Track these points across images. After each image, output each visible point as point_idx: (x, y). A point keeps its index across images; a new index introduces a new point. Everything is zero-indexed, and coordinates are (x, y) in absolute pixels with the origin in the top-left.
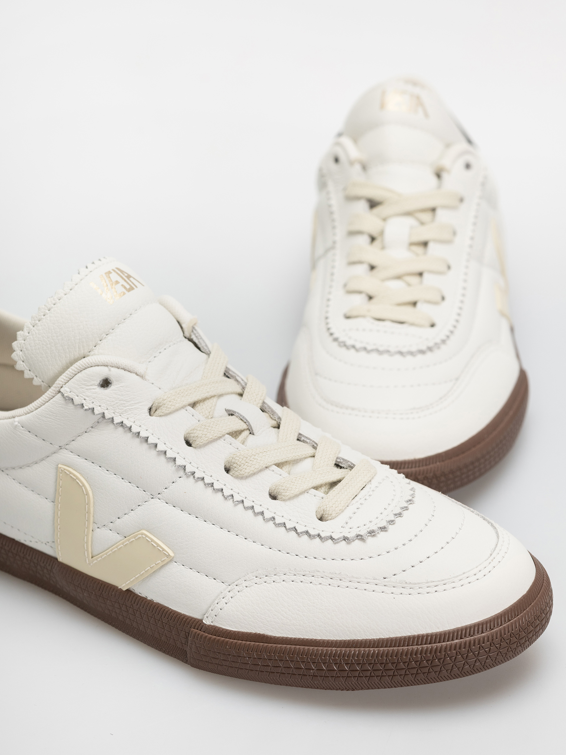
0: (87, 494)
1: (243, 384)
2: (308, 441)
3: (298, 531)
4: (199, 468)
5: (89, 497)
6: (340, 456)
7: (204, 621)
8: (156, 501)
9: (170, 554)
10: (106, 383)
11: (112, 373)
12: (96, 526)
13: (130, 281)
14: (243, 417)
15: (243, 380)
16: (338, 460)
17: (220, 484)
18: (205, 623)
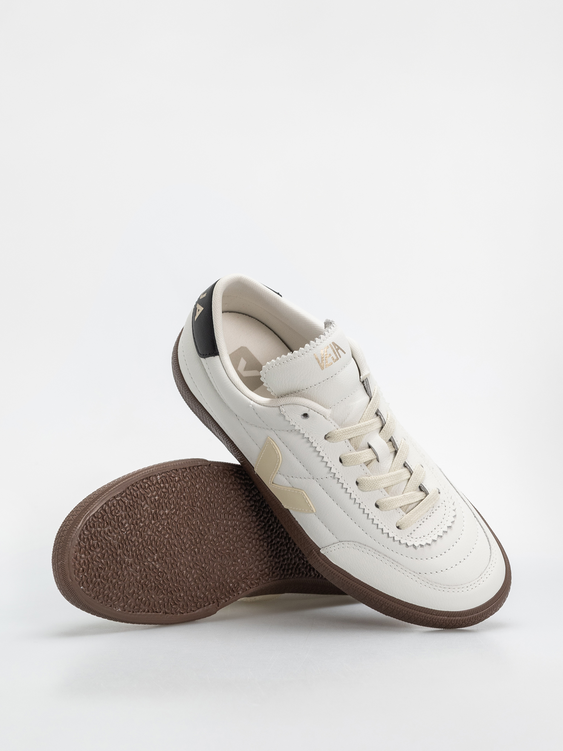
0: (279, 459)
1: (384, 423)
2: (408, 467)
3: (383, 532)
4: (342, 478)
5: (279, 461)
6: (423, 484)
7: (321, 550)
8: (314, 481)
9: (314, 511)
10: (306, 415)
11: (311, 413)
12: (279, 473)
13: (338, 353)
14: (376, 452)
15: (384, 420)
16: (421, 485)
17: (350, 490)
18: (321, 552)
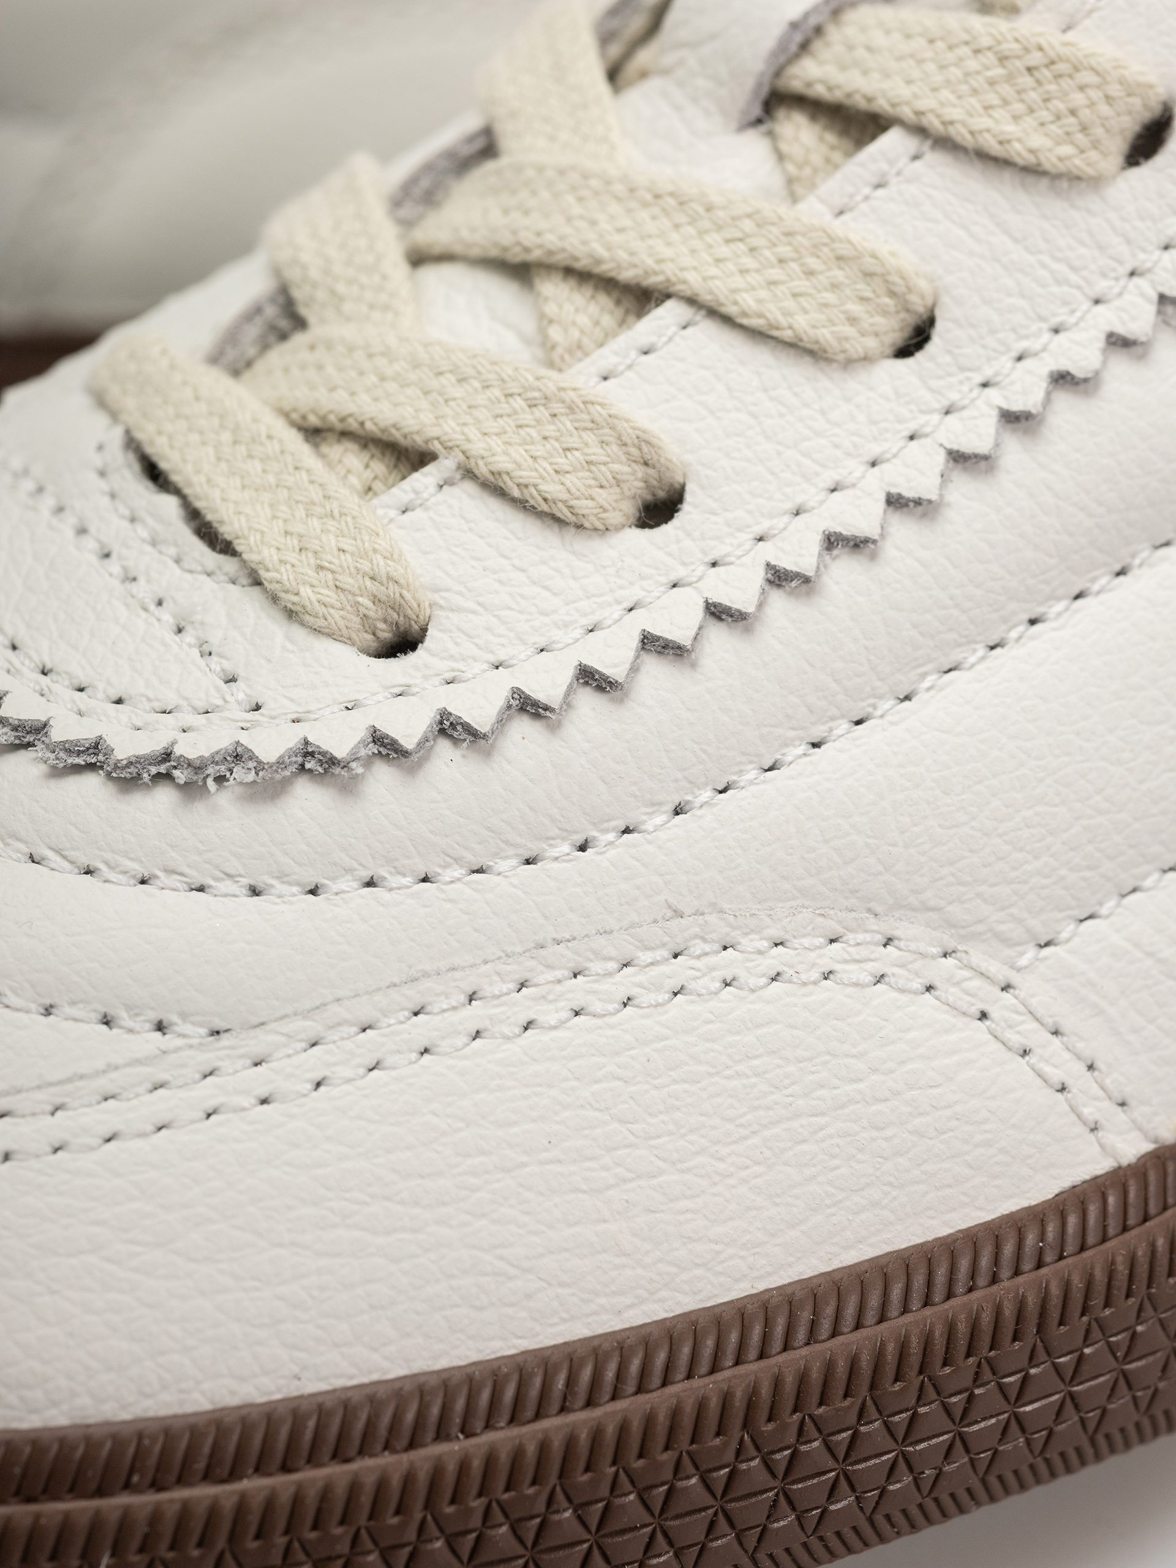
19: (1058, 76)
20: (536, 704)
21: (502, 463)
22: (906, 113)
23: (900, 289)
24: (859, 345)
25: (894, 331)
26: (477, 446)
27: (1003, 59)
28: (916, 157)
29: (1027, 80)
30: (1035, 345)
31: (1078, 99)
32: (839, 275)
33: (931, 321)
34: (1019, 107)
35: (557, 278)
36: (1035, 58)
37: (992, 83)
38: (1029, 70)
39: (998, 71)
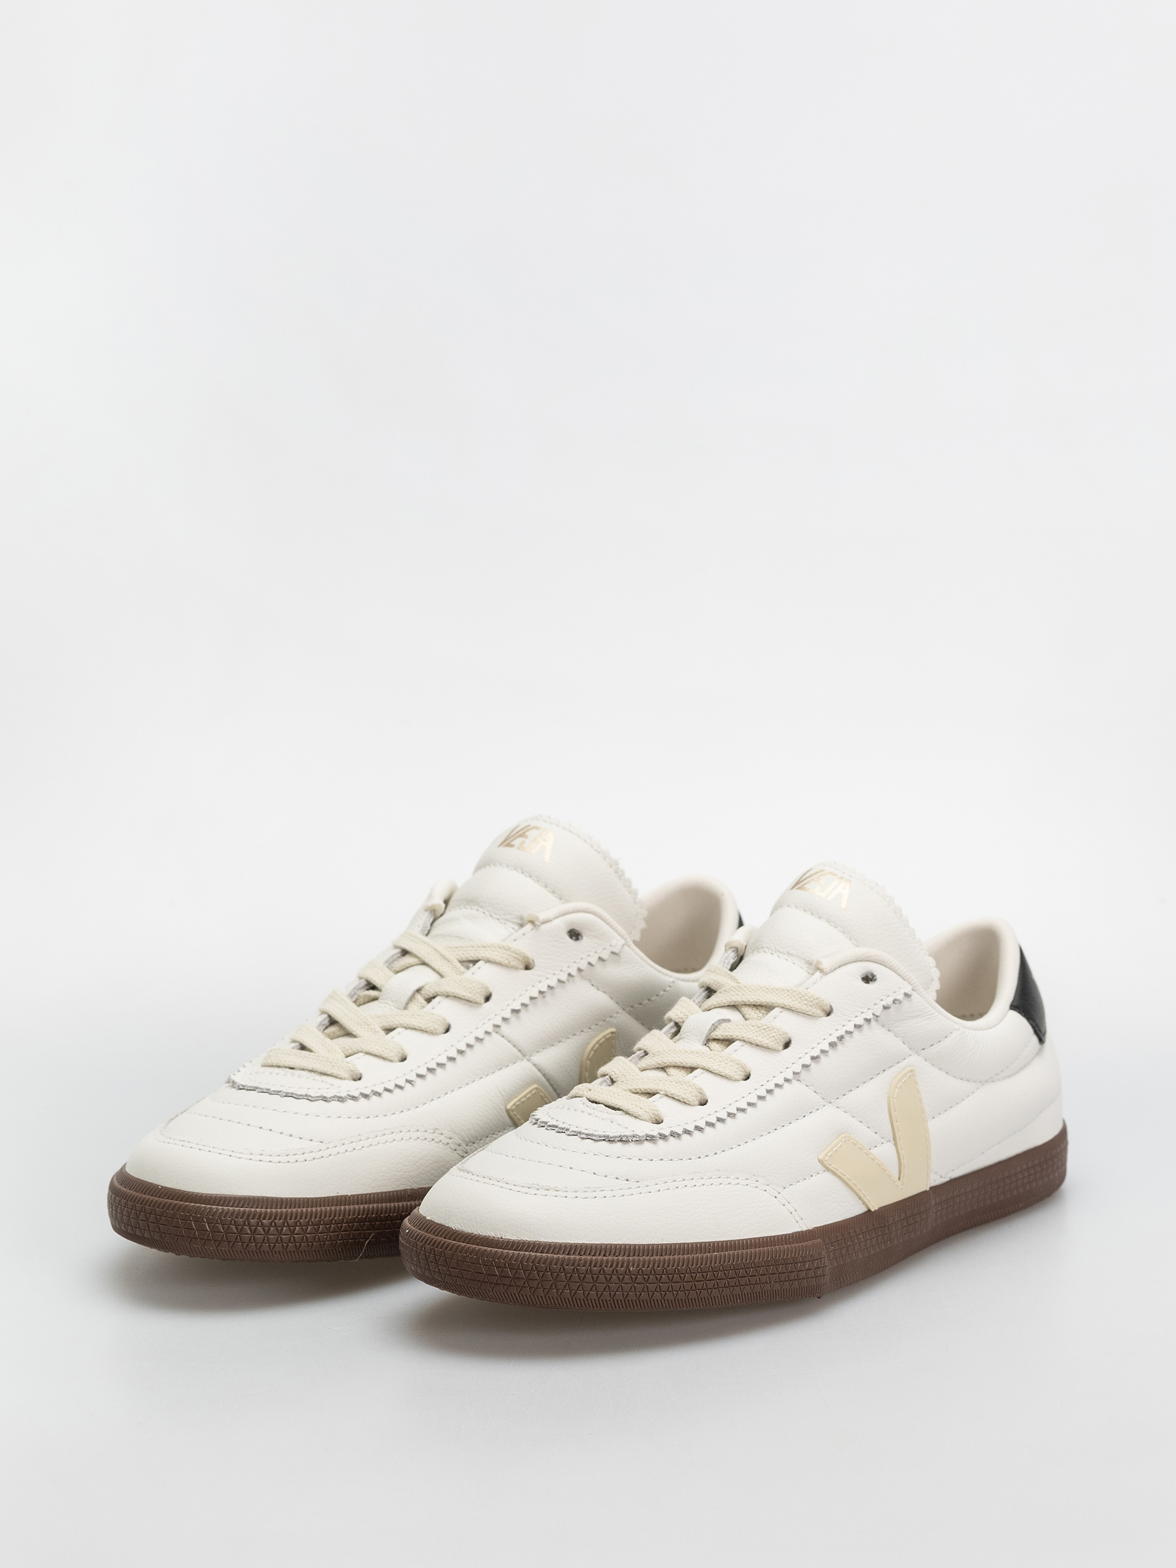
19: (770, 1030)
20: (688, 1131)
21: (673, 1092)
22: (740, 1037)
23: (744, 1067)
24: (737, 1077)
25: (742, 1075)
26: (667, 1090)
27: (758, 1027)
28: (742, 1046)
29: (764, 1031)
30: (770, 1079)
31: (774, 1034)
32: (732, 1064)
33: (750, 1075)
34: (763, 1036)
35: (672, 1068)
36: (765, 1027)
37: (757, 1032)
38: (764, 1029)
39: (757, 1029)
